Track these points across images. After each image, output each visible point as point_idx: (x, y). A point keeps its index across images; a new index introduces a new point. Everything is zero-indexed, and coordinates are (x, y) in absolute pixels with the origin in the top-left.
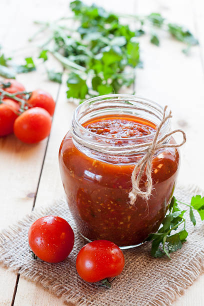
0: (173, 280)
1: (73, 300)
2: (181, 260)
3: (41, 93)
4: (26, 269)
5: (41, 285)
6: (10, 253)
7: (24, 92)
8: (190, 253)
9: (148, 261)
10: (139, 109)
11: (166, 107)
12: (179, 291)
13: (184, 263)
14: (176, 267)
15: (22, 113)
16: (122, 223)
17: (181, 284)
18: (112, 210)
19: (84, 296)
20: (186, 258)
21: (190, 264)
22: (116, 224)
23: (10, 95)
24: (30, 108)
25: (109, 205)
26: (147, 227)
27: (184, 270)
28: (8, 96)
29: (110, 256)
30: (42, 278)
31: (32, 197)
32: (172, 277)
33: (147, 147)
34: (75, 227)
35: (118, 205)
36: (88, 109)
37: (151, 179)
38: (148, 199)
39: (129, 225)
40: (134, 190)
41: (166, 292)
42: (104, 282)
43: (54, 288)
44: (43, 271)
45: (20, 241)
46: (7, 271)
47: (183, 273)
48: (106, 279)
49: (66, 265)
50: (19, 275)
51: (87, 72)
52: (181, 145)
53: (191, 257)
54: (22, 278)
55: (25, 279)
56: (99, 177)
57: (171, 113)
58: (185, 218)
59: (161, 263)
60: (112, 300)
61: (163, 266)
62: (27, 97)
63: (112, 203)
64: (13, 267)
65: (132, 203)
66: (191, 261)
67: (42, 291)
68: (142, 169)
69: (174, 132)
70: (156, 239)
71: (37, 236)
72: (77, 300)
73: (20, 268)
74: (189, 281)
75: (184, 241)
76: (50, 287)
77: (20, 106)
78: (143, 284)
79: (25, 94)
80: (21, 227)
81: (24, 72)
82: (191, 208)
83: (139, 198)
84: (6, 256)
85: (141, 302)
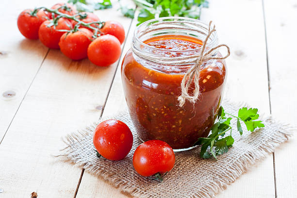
0: (218, 177)
1: (129, 190)
2: (225, 161)
3: (113, 23)
4: (90, 165)
5: (102, 178)
6: (77, 152)
7: (98, 22)
8: (235, 155)
9: (197, 161)
10: (192, 30)
11: (211, 22)
12: (222, 185)
13: (229, 164)
14: (221, 166)
15: (95, 39)
16: (174, 126)
17: (224, 180)
18: (166, 114)
19: (138, 187)
20: (230, 160)
21: (233, 164)
22: (170, 128)
23: (85, 24)
24: (102, 35)
25: (162, 110)
26: (197, 132)
27: (228, 169)
28: (84, 25)
29: (162, 152)
30: (103, 172)
31: (100, 109)
32: (217, 175)
33: (195, 59)
34: (136, 133)
35: (170, 109)
36: (148, 29)
37: (198, 86)
38: (194, 102)
39: (180, 128)
40: (183, 95)
41: (210, 186)
42: (156, 176)
43: (113, 180)
44: (104, 167)
45: (87, 143)
46: (74, 166)
47: (227, 172)
48: (158, 173)
49: (125, 163)
50: (83, 170)
51: (155, 8)
52: (226, 57)
53: (235, 159)
54: (86, 172)
55: (89, 173)
56: (155, 85)
57: (214, 27)
58: (231, 126)
59: (208, 163)
60: (162, 191)
61: (210, 165)
62: (100, 26)
63: (165, 107)
64: (79, 163)
65: (181, 105)
66: (235, 163)
67: (103, 183)
68: (191, 77)
69: (219, 46)
70: (205, 144)
71: (100, 136)
72: (132, 190)
73: (85, 164)
74: (231, 178)
75: (230, 146)
76: (110, 179)
77: (94, 34)
78: (192, 179)
79: (99, 24)
80: (88, 131)
81: (100, 9)
82: (238, 119)
83: (187, 101)
84: (73, 154)
85: (188, 193)
